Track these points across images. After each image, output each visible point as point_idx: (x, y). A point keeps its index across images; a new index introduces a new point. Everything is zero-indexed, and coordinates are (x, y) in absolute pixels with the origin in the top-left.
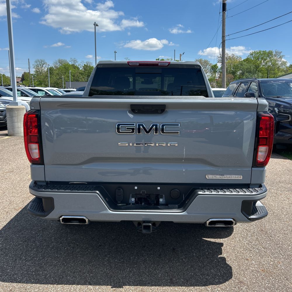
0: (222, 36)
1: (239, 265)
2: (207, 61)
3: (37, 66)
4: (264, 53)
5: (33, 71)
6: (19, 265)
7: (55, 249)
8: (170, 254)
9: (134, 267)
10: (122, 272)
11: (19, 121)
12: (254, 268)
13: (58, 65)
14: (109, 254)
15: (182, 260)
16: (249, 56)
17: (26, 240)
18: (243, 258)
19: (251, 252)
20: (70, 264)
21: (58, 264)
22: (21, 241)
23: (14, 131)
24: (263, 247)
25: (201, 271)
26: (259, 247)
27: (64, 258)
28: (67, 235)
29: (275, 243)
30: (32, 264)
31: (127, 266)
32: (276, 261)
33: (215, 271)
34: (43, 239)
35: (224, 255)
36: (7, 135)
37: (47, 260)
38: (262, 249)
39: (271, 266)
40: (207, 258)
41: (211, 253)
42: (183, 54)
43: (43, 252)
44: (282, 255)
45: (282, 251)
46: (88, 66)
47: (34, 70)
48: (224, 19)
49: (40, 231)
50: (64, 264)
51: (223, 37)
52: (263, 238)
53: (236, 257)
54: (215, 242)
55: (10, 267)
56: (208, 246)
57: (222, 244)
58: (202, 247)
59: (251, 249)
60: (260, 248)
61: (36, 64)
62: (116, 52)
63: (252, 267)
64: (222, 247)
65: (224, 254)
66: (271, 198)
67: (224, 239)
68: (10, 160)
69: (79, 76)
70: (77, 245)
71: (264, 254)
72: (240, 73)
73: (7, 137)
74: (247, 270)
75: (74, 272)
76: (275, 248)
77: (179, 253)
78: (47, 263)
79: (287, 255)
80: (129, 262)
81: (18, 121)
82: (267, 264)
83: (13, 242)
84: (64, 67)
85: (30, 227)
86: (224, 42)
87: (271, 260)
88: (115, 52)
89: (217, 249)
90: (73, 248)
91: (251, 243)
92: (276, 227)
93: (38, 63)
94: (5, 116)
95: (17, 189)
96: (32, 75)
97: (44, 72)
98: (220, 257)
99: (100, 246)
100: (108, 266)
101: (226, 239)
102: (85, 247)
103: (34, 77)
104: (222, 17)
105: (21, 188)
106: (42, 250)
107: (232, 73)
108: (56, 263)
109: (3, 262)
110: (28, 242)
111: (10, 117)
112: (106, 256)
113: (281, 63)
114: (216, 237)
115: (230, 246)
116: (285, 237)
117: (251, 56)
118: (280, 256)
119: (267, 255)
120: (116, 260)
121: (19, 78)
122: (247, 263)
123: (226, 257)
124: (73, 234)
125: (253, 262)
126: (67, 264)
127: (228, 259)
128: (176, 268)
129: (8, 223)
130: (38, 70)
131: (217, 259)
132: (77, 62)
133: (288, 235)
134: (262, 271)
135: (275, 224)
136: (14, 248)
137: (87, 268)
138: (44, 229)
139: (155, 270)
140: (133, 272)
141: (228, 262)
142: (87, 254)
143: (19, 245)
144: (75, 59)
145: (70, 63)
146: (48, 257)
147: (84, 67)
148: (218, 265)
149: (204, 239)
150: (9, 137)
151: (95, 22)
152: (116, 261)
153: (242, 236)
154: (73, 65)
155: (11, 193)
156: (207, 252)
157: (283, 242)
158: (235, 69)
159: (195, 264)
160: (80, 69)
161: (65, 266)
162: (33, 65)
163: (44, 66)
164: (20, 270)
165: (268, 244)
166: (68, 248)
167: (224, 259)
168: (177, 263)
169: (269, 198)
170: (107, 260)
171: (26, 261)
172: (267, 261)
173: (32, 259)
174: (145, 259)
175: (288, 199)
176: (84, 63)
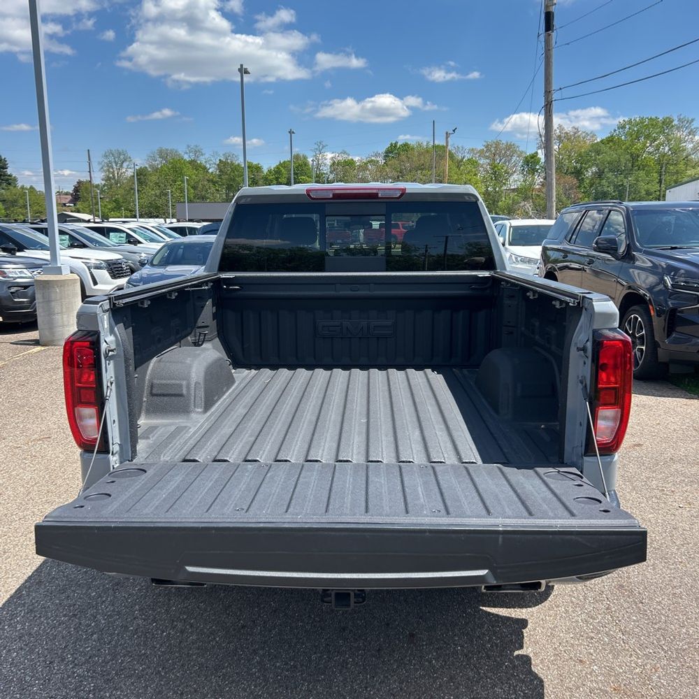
0: (545, 92)
1: (561, 676)
2: (514, 145)
3: (109, 166)
4: (653, 123)
5: (98, 179)
6: (59, 676)
7: (140, 634)
8: (403, 647)
9: (319, 681)
10: (291, 693)
11: (64, 310)
12: (597, 683)
13: (159, 163)
14: (263, 648)
15: (430, 662)
16: (615, 131)
17: (76, 613)
18: (571, 658)
19: (592, 643)
20: (173, 674)
21: (147, 674)
22: (65, 616)
23: (53, 334)
24: (620, 630)
25: (472, 692)
26: (610, 630)
27: (159, 657)
28: (169, 600)
29: (649, 619)
30: (88, 673)
31: (302, 679)
32: (649, 666)
33: (504, 691)
34: (114, 611)
35: (527, 650)
36: (36, 343)
37: (122, 662)
38: (617, 634)
39: (635, 677)
40: (489, 657)
41: (497, 645)
42: (454, 131)
43: (113, 643)
44: (663, 649)
45: (665, 639)
46: (228, 163)
47: (103, 175)
48: (549, 50)
49: (108, 589)
50: (159, 672)
51: (548, 92)
52: (622, 606)
53: (555, 655)
54: (509, 617)
55: (39, 679)
56: (492, 627)
57: (523, 623)
58: (479, 630)
59: (592, 635)
60: (614, 632)
61: (106, 161)
62: (293, 133)
63: (591, 681)
64: (524, 631)
65: (527, 648)
66: (650, 503)
67: (529, 609)
68: (43, 409)
69: (207, 187)
70: (192, 626)
71: (622, 647)
72: (592, 172)
73: (39, 348)
74: (578, 688)
75: (182, 694)
76: (649, 633)
77: (423, 645)
78: (122, 670)
79: (677, 650)
80: (306, 667)
81: (62, 309)
82: (626, 673)
83: (47, 618)
84: (172, 168)
85: (86, 580)
86: (548, 106)
87: (636, 663)
88: (291, 132)
89: (511, 634)
90: (182, 632)
91: (594, 619)
92: (656, 578)
93: (112, 159)
94: (33, 299)
95: (59, 482)
96: (97, 186)
97: (126, 178)
98: (518, 655)
99: (243, 627)
100: (259, 678)
101: (534, 609)
102: (208, 630)
103: (102, 191)
104: (544, 46)
105: (68, 482)
106: (112, 639)
107: (573, 173)
108: (142, 670)
109: (24, 668)
110: (79, 619)
111: (43, 302)
112: (255, 652)
113: (692, 145)
114: (513, 605)
115: (543, 628)
116: (674, 604)
117: (621, 130)
118: (658, 652)
119: (628, 650)
120: (278, 662)
121: (67, 194)
122: (581, 671)
123: (531, 655)
124: (181, 596)
125: (595, 667)
126: (166, 673)
127: (538, 662)
128: (415, 682)
129: (36, 571)
130: (111, 175)
131: (511, 661)
132: (202, 155)
133: (681, 598)
134: (615, 690)
135: (654, 569)
136: (48, 633)
137: (212, 683)
138: (117, 584)
139: (366, 688)
140: (315, 692)
141: (537, 668)
142: (213, 647)
143: (60, 624)
144: (196, 146)
145: (186, 157)
146: (124, 656)
147: (218, 165)
148: (512, 675)
149: (484, 608)
150: (43, 348)
151: (242, 66)
152: (278, 664)
153: (572, 602)
154: (192, 162)
155: (45, 493)
156: (489, 642)
157: (668, 616)
158: (582, 164)
159: (460, 673)
160: (210, 171)
161: (162, 678)
162: (99, 163)
163: (125, 165)
164: (60, 688)
165: (634, 621)
166: (170, 633)
167: (526, 660)
168: (417, 670)
169: (643, 503)
170: (257, 662)
171: (76, 665)
172: (628, 664)
173: (87, 661)
174: (344, 660)
175: (690, 504)
176: (219, 155)
